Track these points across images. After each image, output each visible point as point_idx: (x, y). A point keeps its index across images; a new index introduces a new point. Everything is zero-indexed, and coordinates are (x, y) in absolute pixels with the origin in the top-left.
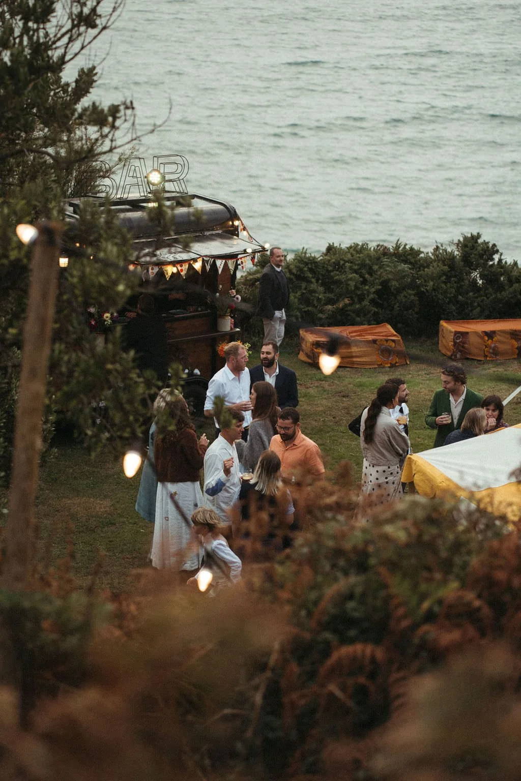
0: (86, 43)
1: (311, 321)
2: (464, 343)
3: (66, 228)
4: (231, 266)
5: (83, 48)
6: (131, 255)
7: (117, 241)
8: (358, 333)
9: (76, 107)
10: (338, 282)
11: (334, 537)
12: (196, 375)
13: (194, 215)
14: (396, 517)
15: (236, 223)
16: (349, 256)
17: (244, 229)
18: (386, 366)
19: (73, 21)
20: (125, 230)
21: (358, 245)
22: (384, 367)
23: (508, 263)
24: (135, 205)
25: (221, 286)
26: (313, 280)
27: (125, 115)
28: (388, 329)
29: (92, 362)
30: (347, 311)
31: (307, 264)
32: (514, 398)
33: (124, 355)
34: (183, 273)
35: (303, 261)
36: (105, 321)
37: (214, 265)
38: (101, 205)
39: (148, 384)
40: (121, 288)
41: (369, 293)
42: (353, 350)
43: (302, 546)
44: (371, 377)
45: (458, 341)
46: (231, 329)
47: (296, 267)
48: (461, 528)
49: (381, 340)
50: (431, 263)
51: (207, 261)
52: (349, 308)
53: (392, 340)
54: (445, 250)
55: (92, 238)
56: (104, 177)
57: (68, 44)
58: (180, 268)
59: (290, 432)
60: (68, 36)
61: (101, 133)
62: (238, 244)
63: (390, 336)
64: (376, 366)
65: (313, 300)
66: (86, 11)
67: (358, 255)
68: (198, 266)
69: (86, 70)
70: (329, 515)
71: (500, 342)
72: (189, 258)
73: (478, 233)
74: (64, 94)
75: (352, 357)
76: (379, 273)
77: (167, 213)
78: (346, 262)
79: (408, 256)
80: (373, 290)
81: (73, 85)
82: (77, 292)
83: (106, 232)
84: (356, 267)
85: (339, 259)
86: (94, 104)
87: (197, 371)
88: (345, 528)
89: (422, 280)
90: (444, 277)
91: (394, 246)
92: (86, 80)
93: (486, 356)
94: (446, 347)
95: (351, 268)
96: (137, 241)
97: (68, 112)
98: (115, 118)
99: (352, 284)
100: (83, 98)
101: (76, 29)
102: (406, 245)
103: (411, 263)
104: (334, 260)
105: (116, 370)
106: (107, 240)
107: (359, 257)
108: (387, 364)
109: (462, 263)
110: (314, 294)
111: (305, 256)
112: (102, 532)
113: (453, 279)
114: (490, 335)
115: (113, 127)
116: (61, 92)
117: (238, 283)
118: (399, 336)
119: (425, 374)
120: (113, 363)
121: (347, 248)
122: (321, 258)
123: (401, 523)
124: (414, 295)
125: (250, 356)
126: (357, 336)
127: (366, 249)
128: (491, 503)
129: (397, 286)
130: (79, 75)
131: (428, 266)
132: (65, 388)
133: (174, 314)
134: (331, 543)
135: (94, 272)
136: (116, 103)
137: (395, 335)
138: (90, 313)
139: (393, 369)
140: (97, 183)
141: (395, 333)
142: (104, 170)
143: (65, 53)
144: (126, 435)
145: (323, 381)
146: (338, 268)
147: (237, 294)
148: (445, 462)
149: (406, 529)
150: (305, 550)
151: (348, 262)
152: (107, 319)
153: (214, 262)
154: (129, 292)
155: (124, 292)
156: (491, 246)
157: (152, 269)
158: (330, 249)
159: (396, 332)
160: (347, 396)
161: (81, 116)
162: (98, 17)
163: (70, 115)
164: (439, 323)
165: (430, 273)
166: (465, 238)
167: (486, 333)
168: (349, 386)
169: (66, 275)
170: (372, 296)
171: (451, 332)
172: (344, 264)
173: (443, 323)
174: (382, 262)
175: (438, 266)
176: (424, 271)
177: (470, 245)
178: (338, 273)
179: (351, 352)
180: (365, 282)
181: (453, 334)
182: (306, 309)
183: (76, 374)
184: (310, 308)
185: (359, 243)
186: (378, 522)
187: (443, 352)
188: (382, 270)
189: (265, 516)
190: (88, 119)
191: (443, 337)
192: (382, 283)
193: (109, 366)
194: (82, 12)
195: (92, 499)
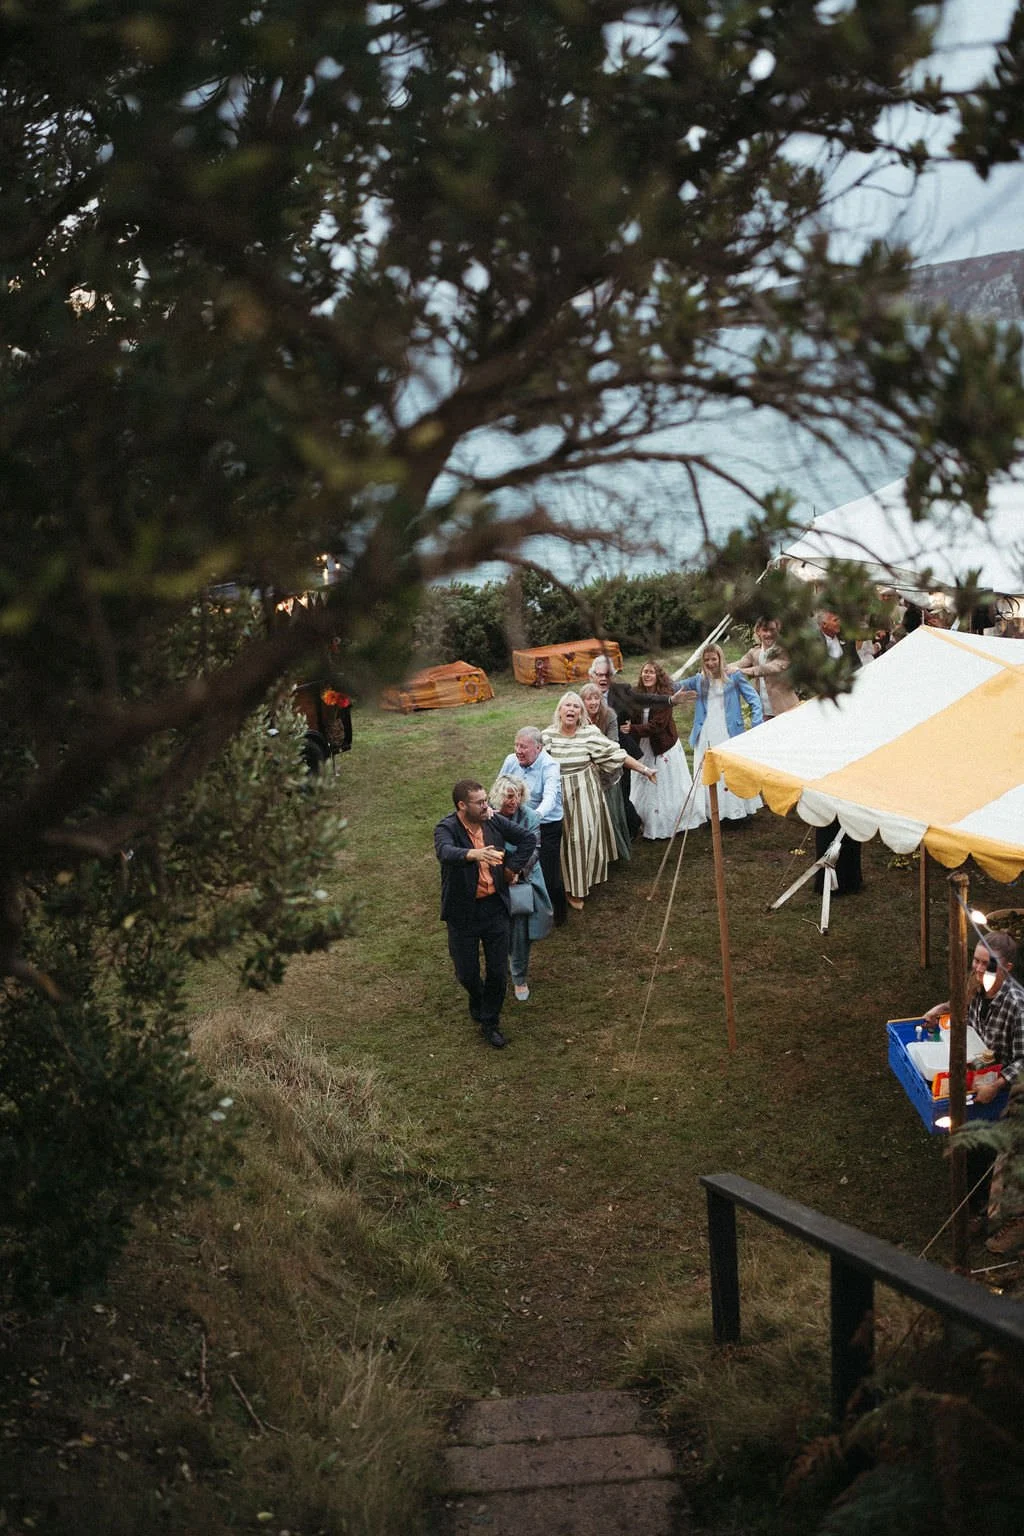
2: (546, 668)
18: (474, 701)
22: (471, 703)
28: (466, 665)
34: (289, 611)
45: (539, 667)
49: (463, 677)
50: (491, 596)
53: (473, 676)
63: (470, 672)
64: (463, 703)
71: (581, 662)
75: (437, 697)
89: (487, 614)
93: (568, 679)
94: (525, 676)
108: (474, 699)
109: (522, 593)
114: (570, 657)
118: (479, 671)
131: (489, 600)
137: (475, 671)
139: (481, 704)
141: (474, 669)
159: (475, 667)
164: (511, 653)
165: (494, 605)
167: (566, 656)
171: (526, 660)
173: (516, 652)
174: (445, 601)
175: (500, 598)
176: (486, 604)
181: (531, 661)
187: (523, 682)
188: (446, 609)
191: (519, 666)
192: (449, 622)
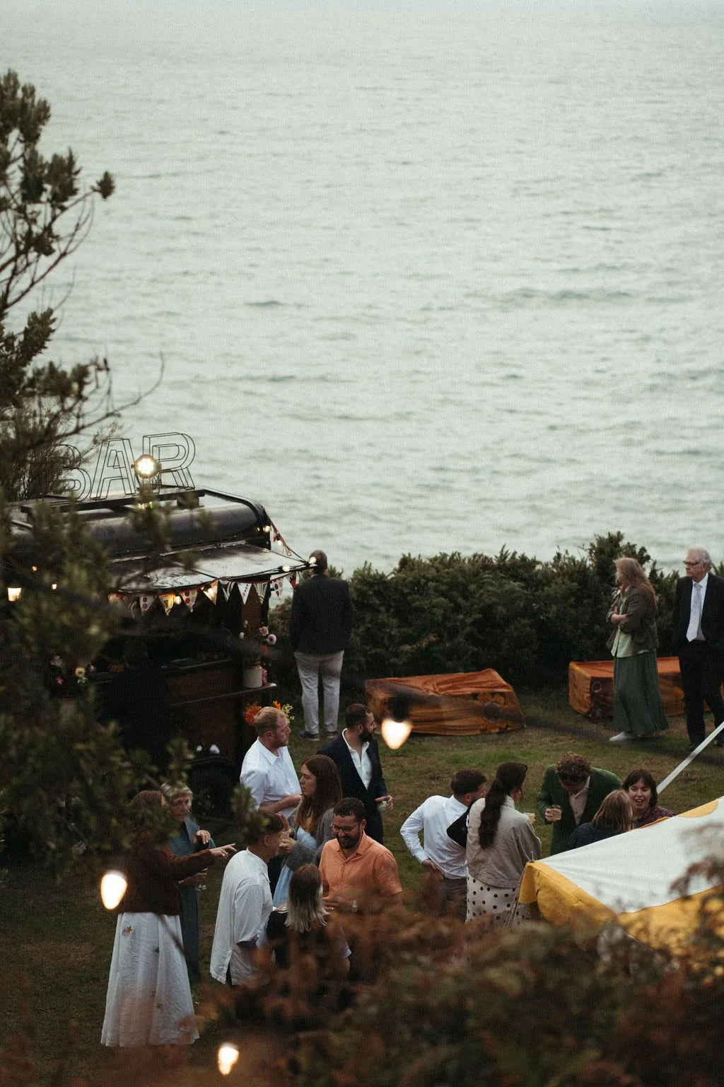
0: (38, 276)
1: (380, 668)
2: (606, 694)
3: (12, 544)
4: (261, 593)
5: (33, 284)
6: (110, 581)
7: (87, 561)
8: (451, 685)
9: (25, 369)
10: (420, 610)
11: (414, 989)
12: (214, 754)
13: (198, 520)
14: (503, 956)
15: (267, 529)
16: (433, 572)
17: (278, 537)
18: (493, 731)
19: (18, 244)
20: (99, 546)
21: (445, 555)
22: (490, 733)
23: (665, 576)
24: (117, 507)
25: (246, 622)
26: (383, 609)
27: (97, 379)
28: (494, 677)
29: (53, 739)
30: (433, 652)
31: (371, 585)
32: (682, 772)
33: (103, 730)
34: (190, 605)
35: (365, 580)
36: (78, 678)
37: (236, 592)
38: (63, 509)
39: (138, 770)
40: (94, 630)
41: (464, 625)
42: (443, 710)
43: (369, 1003)
44: (471, 749)
45: (596, 691)
46: (264, 684)
47: (356, 590)
48: (601, 969)
49: (485, 693)
50: (553, 578)
51: (226, 587)
52: (436, 648)
53: (498, 692)
54: (573, 559)
55: (50, 558)
56: (72, 468)
57: (11, 279)
58: (185, 598)
59: (352, 833)
60: (11, 266)
61: (63, 407)
62: (270, 559)
63: (496, 687)
64: (479, 732)
65: (383, 638)
66: (36, 230)
67: (447, 570)
68: (211, 593)
69: (39, 316)
70: (407, 956)
72: (198, 582)
73: (619, 533)
74: (7, 350)
75: (443, 720)
76: (478, 595)
77: (159, 518)
78: (428, 580)
79: (518, 568)
80: (469, 620)
81: (21, 338)
82: (30, 638)
83: (71, 550)
84: (444, 588)
85: (418, 577)
86: (51, 364)
87: (214, 748)
88: (432, 974)
89: (542, 603)
90: (573, 599)
91: (499, 555)
92: (40, 330)
94: (579, 702)
95: (436, 589)
96: (117, 560)
97: (13, 377)
98: (82, 384)
99: (439, 612)
100: (35, 355)
101: (23, 257)
102: (515, 553)
103: (523, 580)
104: (410, 579)
105: (89, 751)
106: (72, 561)
107: (448, 573)
108: (494, 728)
109: (597, 578)
110: (383, 630)
111: (369, 574)
112: (80, 991)
113: (585, 601)
115: (80, 397)
116: (4, 348)
117: (272, 616)
118: (510, 686)
119: (551, 741)
120: (85, 741)
121: (431, 560)
122: (393, 575)
123: (511, 965)
124: (531, 626)
125: (292, 724)
126: (449, 688)
127: (458, 561)
128: (645, 930)
129: (505, 612)
130: (29, 323)
131: (548, 584)
132: (15, 781)
133: (180, 664)
134: (410, 998)
135: (55, 608)
136: (84, 362)
137: (504, 686)
138: (54, 668)
139: (503, 736)
140: (61, 477)
141: (504, 683)
142: (72, 458)
143: (8, 291)
144: (108, 847)
145: (401, 756)
146: (418, 590)
147: (270, 632)
148: (582, 871)
149: (518, 973)
150: (373, 1010)
151: (433, 580)
152: (80, 676)
153: (236, 587)
154: (106, 636)
155: (98, 636)
156: (637, 551)
157: (145, 600)
158: (405, 562)
159: (506, 681)
160: (438, 779)
161: (32, 383)
162: (54, 240)
163: (17, 382)
164: (568, 666)
165: (552, 593)
166: (601, 541)
168: (440, 762)
169: (14, 613)
170: (468, 629)
171: (586, 679)
172: (426, 584)
173: (575, 667)
174: (481, 579)
175: (564, 583)
176: (543, 590)
177: (607, 549)
178: (416, 596)
179: (442, 713)
180: (457, 609)
181: (589, 682)
182: (373, 651)
183: (30, 760)
184: (378, 650)
185: (446, 552)
186: (478, 965)
187: (576, 709)
188: (482, 591)
189: (310, 960)
190: (43, 387)
191: (576, 687)
192: (481, 611)
193: (80, 746)
194: (30, 232)
195: (63, 944)
